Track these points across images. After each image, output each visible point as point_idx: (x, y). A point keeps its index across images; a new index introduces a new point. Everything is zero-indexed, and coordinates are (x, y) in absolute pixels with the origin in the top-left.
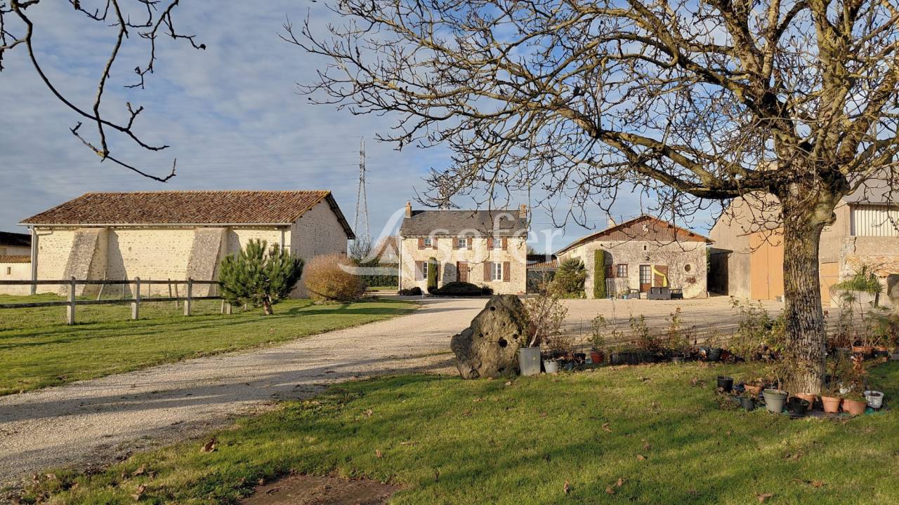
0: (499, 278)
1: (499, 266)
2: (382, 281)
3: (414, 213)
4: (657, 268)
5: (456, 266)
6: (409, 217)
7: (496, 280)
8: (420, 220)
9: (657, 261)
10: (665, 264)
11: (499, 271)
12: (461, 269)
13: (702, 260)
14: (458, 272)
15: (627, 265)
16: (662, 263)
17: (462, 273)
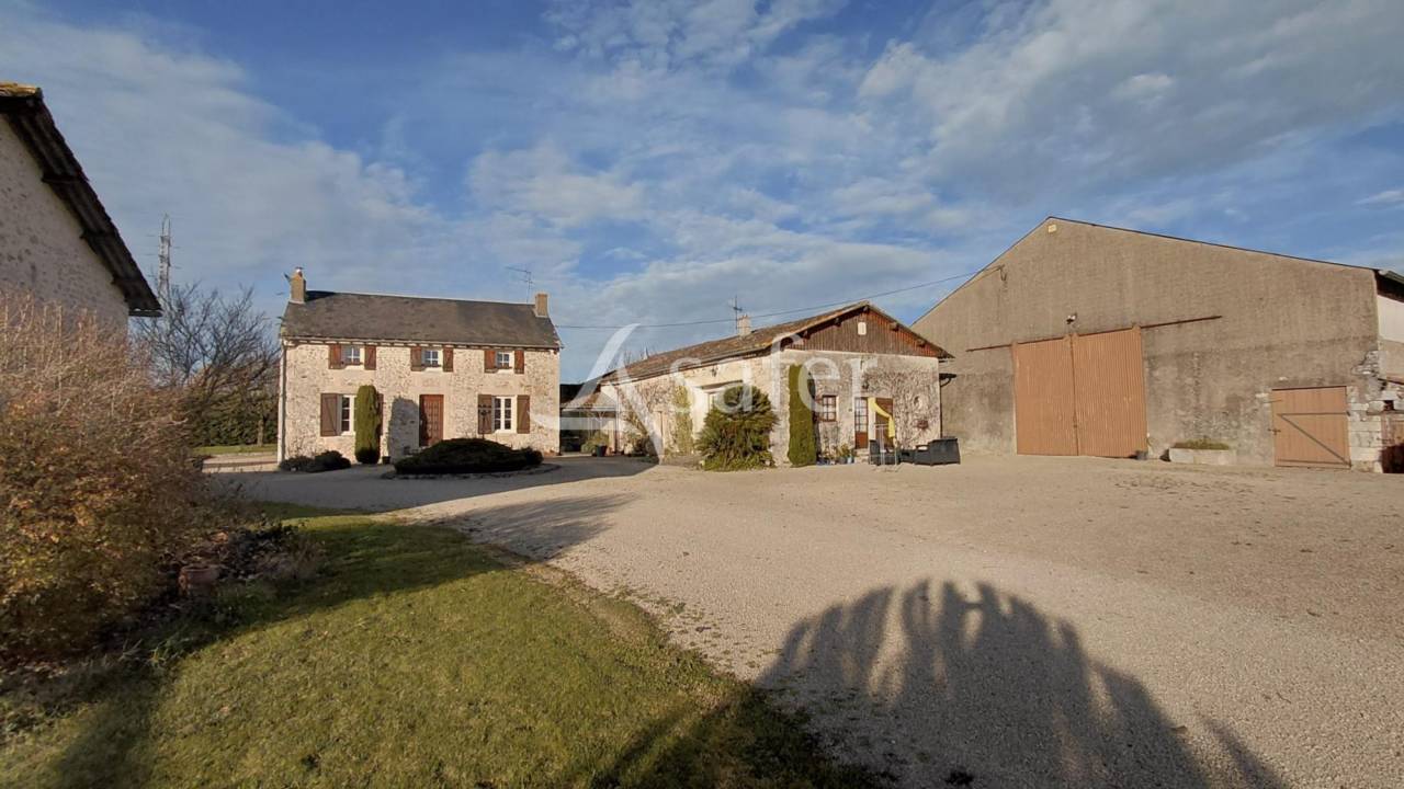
0: (508, 426)
1: (508, 403)
2: (219, 435)
3: (311, 296)
4: (879, 402)
5: (418, 402)
6: (302, 302)
7: (502, 430)
8: (329, 310)
9: (879, 389)
10: (889, 397)
11: (508, 414)
12: (428, 411)
13: (934, 389)
14: (423, 415)
15: (834, 397)
16: (886, 394)
17: (429, 418)
